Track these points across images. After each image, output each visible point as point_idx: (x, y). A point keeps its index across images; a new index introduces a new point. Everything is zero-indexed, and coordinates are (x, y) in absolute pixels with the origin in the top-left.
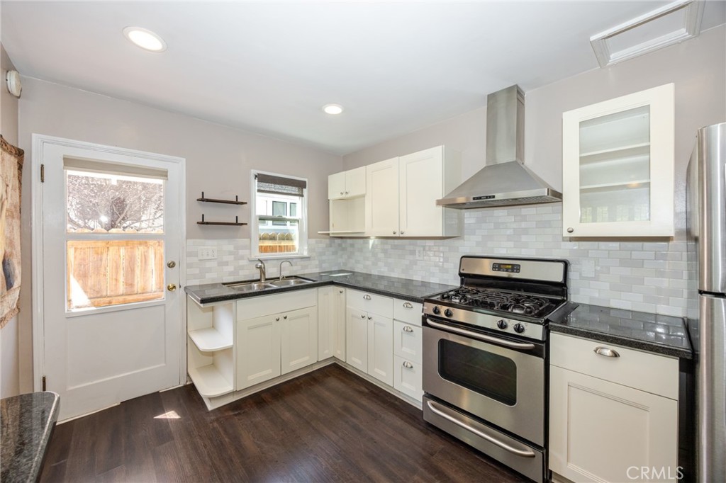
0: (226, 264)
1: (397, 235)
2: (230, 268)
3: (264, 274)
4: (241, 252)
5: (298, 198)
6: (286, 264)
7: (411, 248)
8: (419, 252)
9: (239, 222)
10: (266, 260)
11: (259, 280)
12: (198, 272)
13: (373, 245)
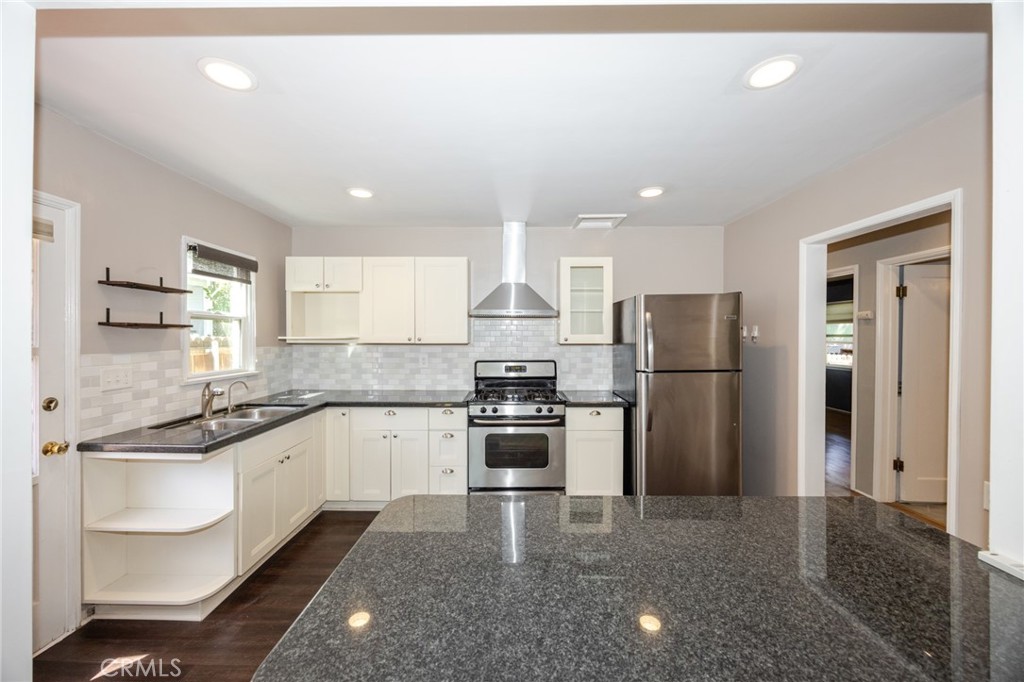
0: (147, 394)
1: (412, 342)
2: (153, 402)
4: (169, 373)
6: (235, 388)
7: (413, 355)
8: (424, 359)
9: (164, 323)
11: (201, 416)
12: (100, 414)
13: (353, 354)
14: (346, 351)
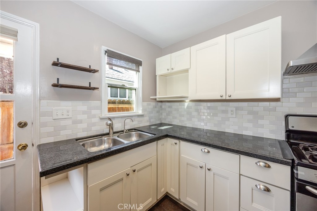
0: (81, 122)
1: (224, 98)
2: (84, 125)
3: (112, 129)
4: (94, 112)
5: (135, 72)
6: (128, 121)
9: (91, 87)
10: (114, 118)
11: (108, 134)
12: (53, 130)
13: (187, 106)
14: (184, 105)
